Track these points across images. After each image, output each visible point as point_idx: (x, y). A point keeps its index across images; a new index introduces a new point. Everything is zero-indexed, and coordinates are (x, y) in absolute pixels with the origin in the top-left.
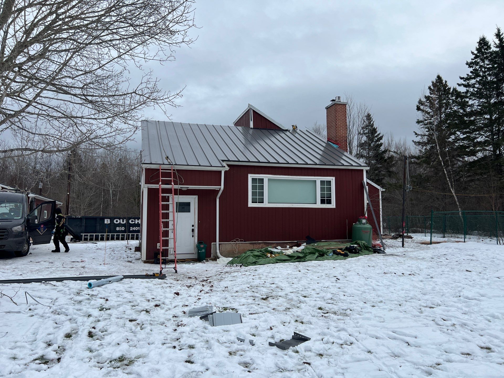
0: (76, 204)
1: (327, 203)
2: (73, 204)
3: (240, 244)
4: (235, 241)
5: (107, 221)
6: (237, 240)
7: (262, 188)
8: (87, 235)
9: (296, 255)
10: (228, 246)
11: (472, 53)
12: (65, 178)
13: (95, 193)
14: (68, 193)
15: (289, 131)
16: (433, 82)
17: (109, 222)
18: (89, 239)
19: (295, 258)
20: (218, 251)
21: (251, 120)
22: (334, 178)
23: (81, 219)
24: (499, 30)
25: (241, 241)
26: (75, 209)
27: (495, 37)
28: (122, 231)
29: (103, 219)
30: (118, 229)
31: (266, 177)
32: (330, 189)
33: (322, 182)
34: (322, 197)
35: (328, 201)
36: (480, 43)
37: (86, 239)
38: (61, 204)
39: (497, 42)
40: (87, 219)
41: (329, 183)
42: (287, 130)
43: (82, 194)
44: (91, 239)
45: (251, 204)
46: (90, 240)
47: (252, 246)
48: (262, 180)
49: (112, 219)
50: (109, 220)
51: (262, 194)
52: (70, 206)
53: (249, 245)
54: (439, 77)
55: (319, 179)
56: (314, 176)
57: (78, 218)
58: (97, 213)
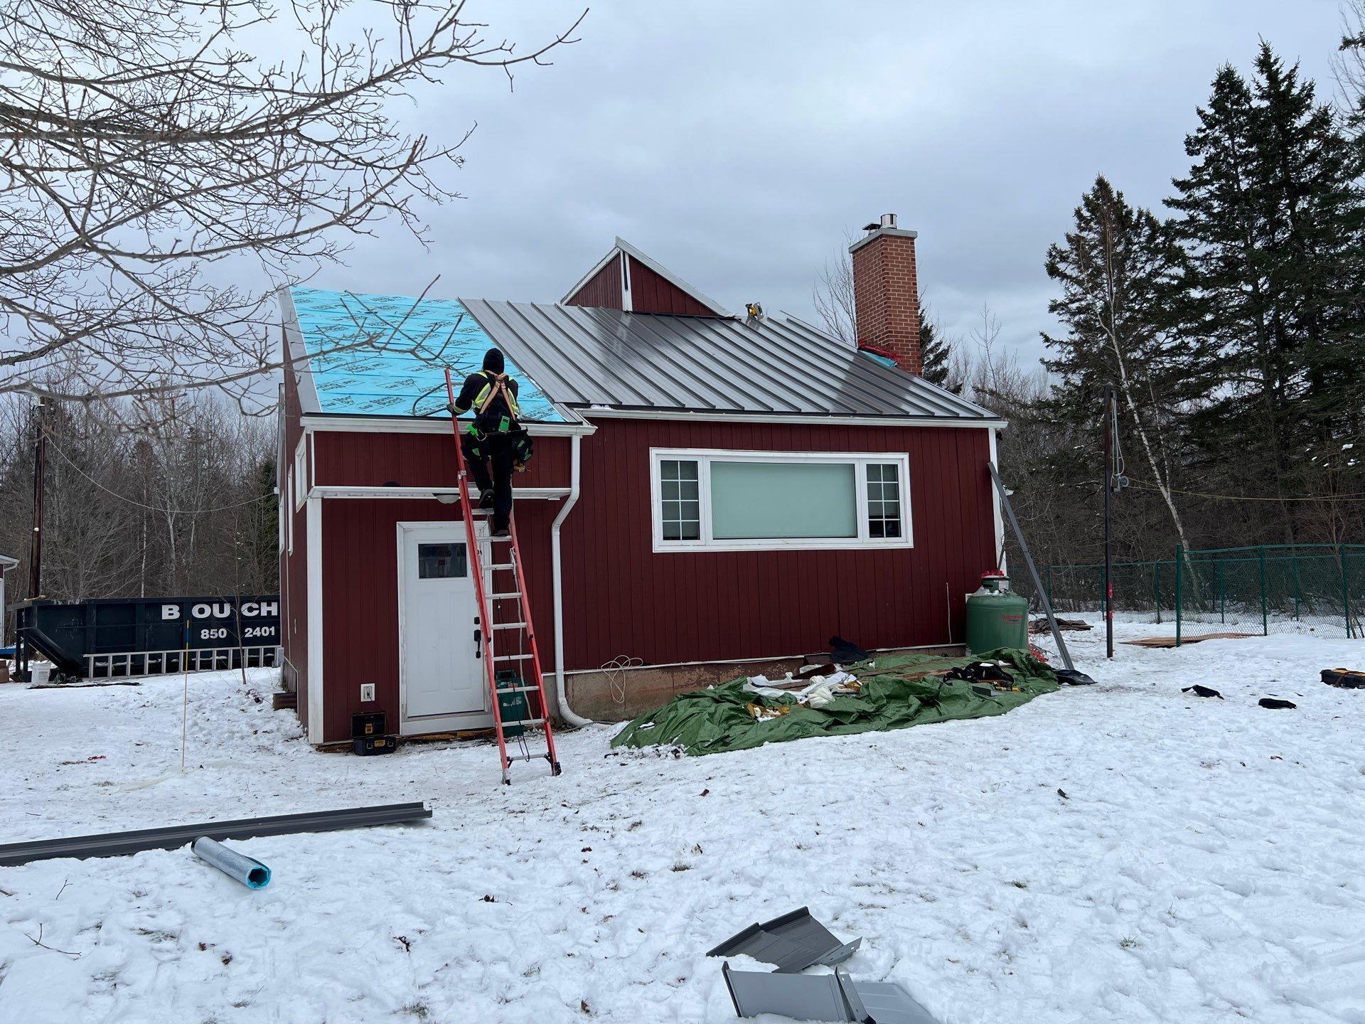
0: (62, 562)
1: (888, 536)
2: (53, 562)
3: (632, 675)
4: (615, 666)
5: (170, 613)
6: (621, 661)
7: (693, 490)
8: (105, 660)
9: (853, 710)
10: (595, 680)
11: (1200, 112)
12: (25, 485)
13: (121, 527)
14: (37, 529)
15: (739, 321)
16: (1086, 198)
17: (177, 615)
18: (110, 672)
19: (853, 718)
20: (562, 699)
21: (626, 288)
22: (906, 456)
23: (82, 608)
24: (1266, 51)
25: (634, 663)
26: (58, 577)
27: (1258, 69)
28: (219, 642)
29: (156, 606)
30: (205, 634)
31: (704, 457)
32: (894, 492)
33: (872, 470)
34: (874, 514)
35: (890, 526)
36: (1219, 85)
37: (100, 673)
38: (13, 565)
39: (1264, 82)
40: (102, 606)
41: (892, 470)
42: (732, 319)
43: (79, 530)
44: (119, 672)
45: (660, 545)
46: (115, 673)
47: (667, 677)
48: (691, 468)
49: (185, 605)
50: (176, 608)
51: (694, 510)
52: (43, 567)
53: (659, 673)
54: (1102, 184)
55: (861, 460)
56: (849, 450)
57: (73, 607)
58: (129, 588)
